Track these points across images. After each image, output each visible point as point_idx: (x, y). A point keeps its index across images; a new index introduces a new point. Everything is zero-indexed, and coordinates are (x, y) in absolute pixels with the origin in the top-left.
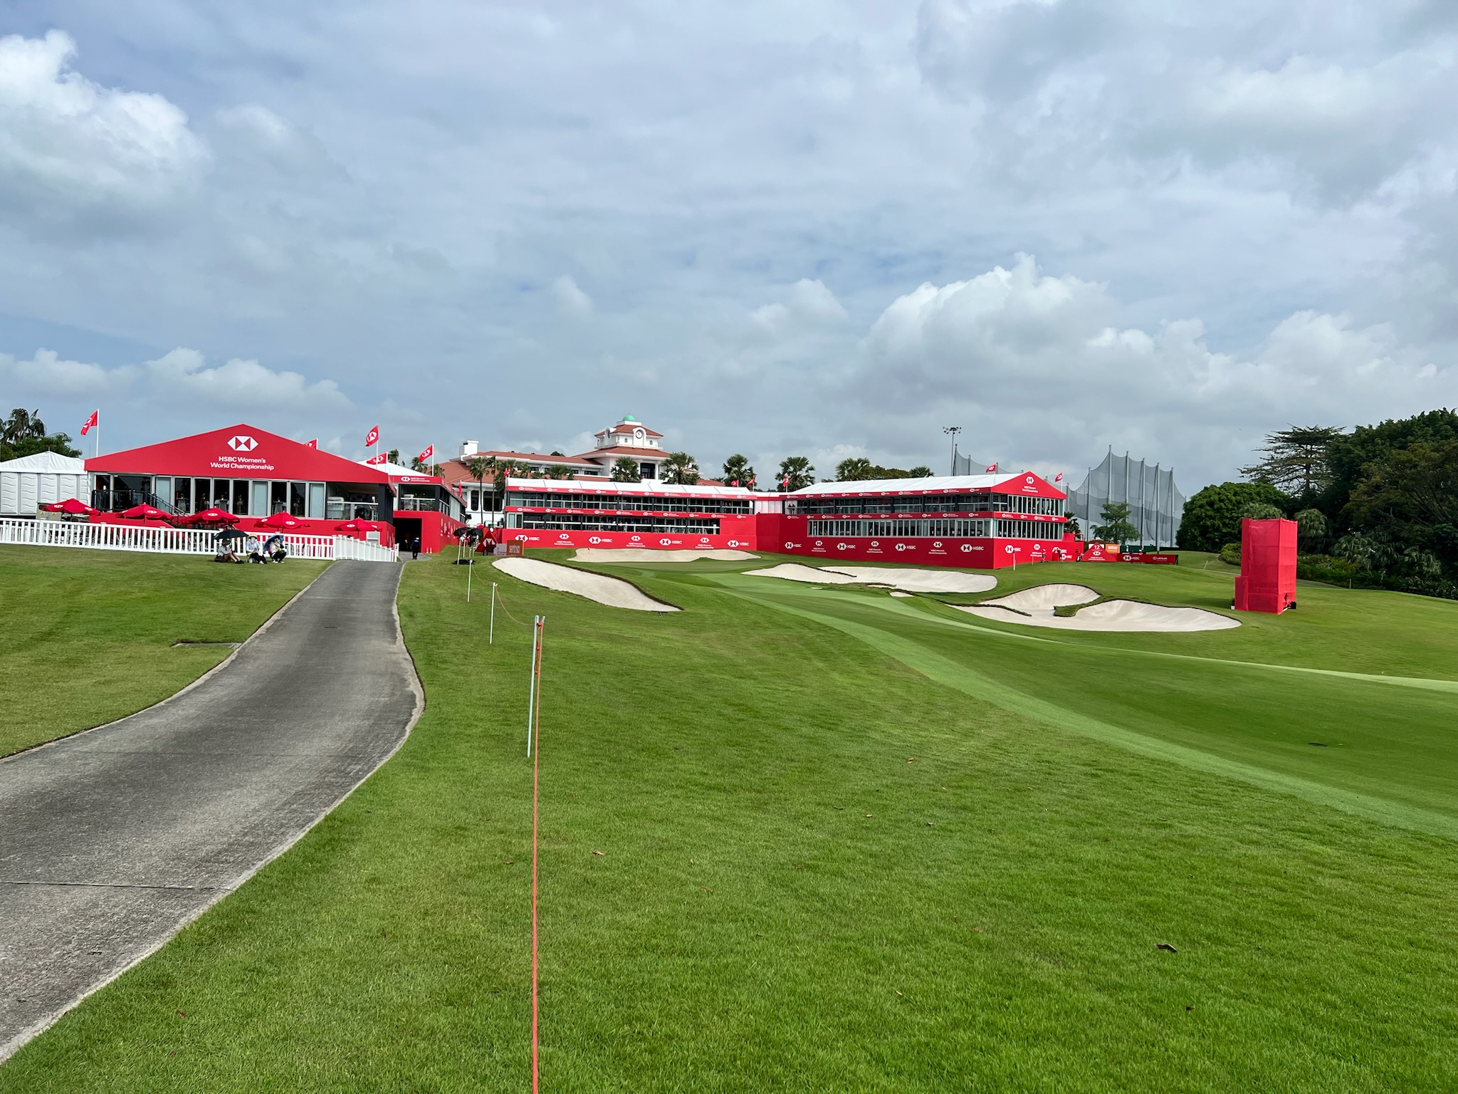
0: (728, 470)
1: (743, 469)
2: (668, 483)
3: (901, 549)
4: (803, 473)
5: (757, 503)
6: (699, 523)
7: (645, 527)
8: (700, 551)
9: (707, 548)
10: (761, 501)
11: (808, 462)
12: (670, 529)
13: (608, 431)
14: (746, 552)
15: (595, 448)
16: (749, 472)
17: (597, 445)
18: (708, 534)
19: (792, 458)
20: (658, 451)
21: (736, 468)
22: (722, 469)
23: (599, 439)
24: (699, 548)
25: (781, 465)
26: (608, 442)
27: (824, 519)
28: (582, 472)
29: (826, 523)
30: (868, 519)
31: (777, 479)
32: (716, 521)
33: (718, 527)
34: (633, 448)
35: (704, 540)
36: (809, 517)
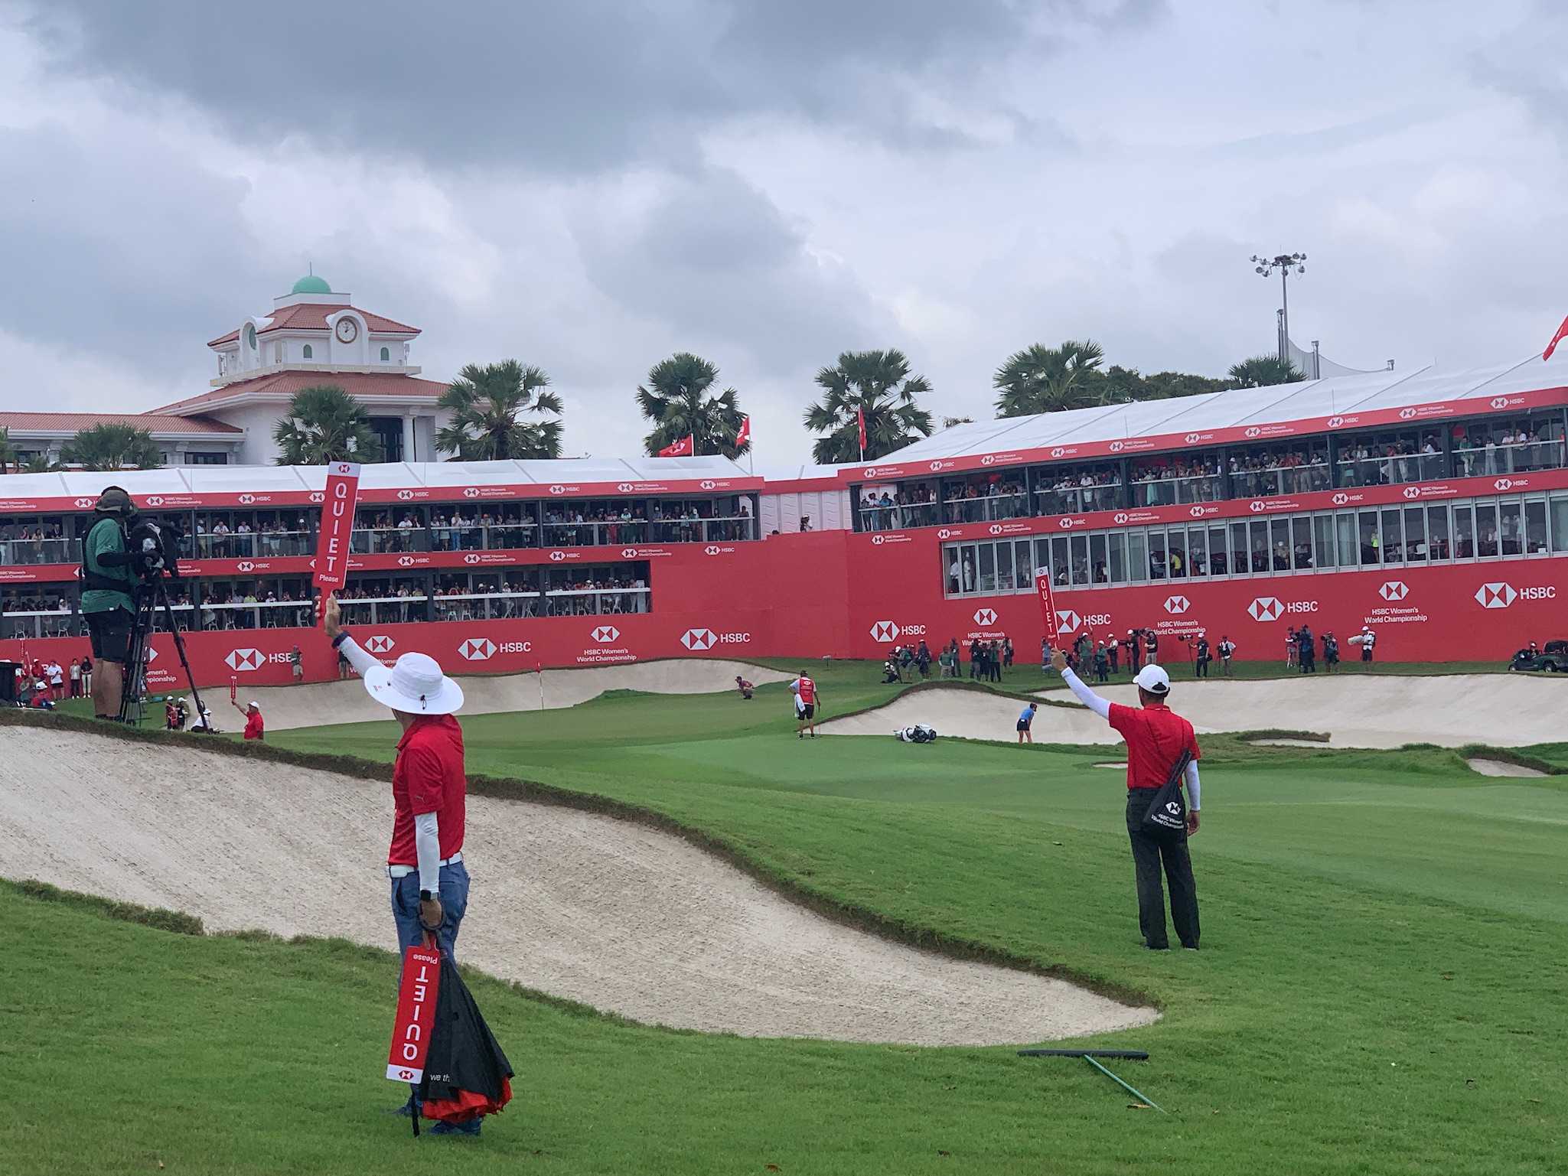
0: (653, 407)
1: (705, 399)
2: (467, 457)
3: (1267, 616)
4: (892, 399)
5: (763, 501)
6: (579, 579)
7: (407, 605)
8: (592, 671)
9: (613, 659)
10: (778, 494)
11: (905, 366)
12: (487, 605)
13: (250, 329)
14: (740, 664)
15: (213, 383)
16: (721, 410)
17: (218, 372)
18: (617, 611)
19: (856, 355)
20: (403, 376)
21: (681, 399)
22: (640, 406)
23: (224, 354)
24: (587, 660)
25: (820, 380)
26: (253, 362)
27: (996, 537)
28: (177, 457)
29: (1004, 549)
30: (1147, 525)
31: (810, 425)
32: (640, 570)
33: (648, 590)
34: (329, 374)
35: (605, 633)
36: (944, 533)
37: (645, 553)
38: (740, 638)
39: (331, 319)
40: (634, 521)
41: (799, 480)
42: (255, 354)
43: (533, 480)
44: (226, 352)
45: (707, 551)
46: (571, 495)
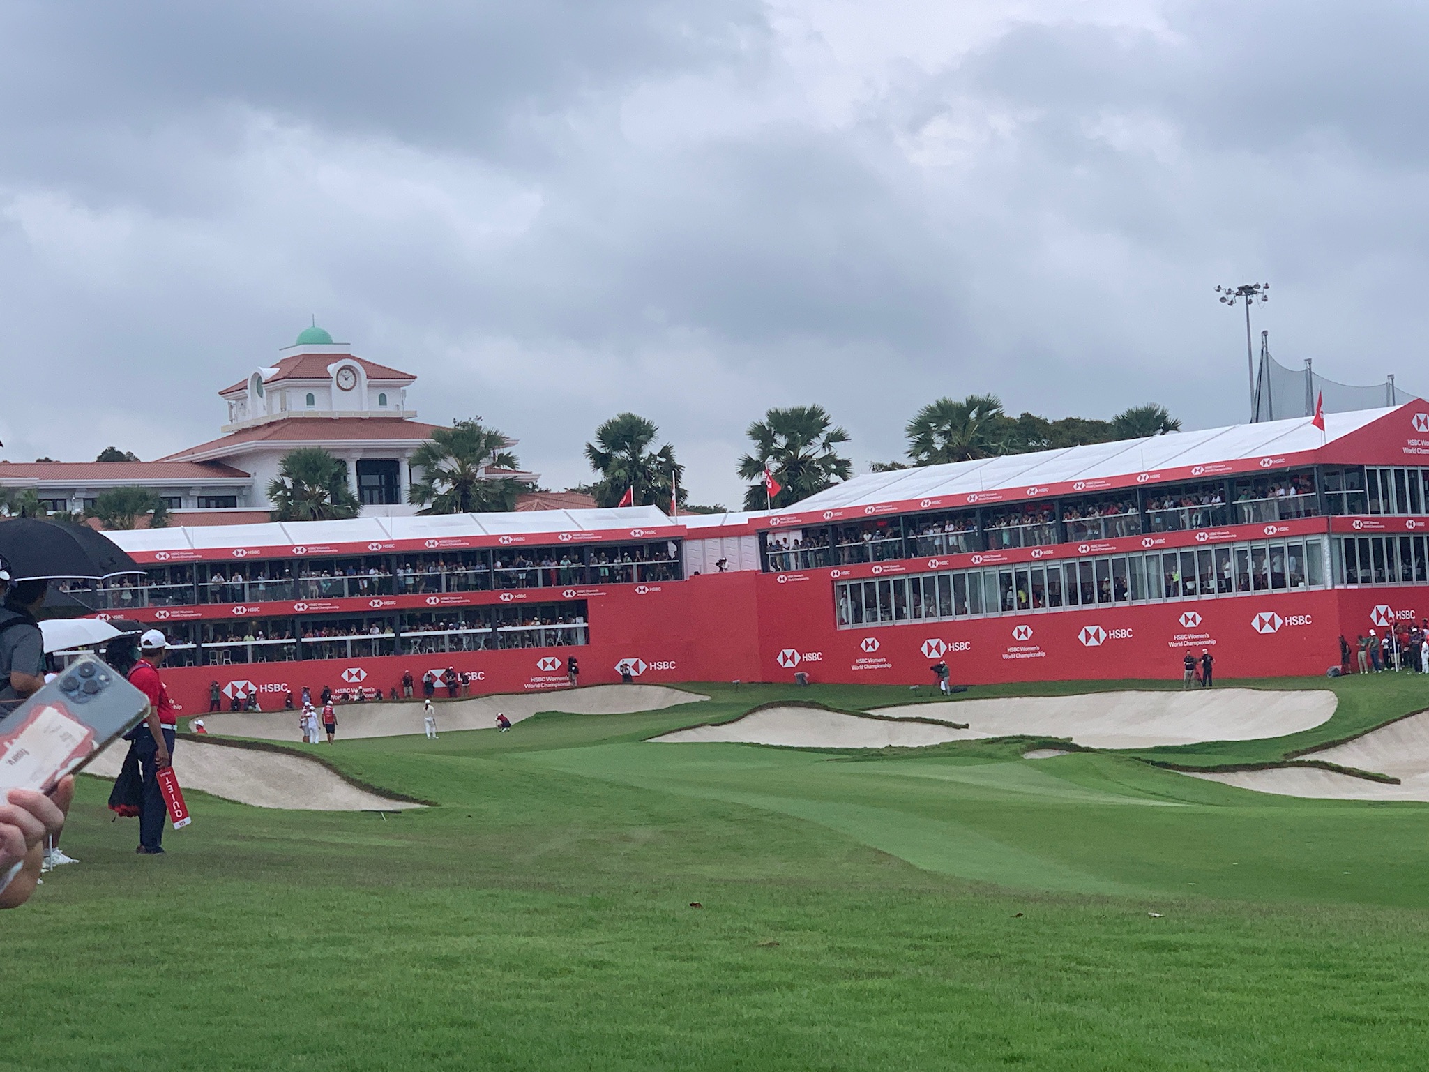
0: (600, 461)
1: (645, 454)
2: (435, 511)
4: (815, 450)
5: (687, 545)
6: (527, 618)
7: (378, 642)
8: (536, 695)
9: (556, 685)
10: (703, 538)
11: (826, 419)
12: (447, 640)
13: (257, 377)
14: (663, 688)
15: (224, 429)
16: (661, 463)
17: (228, 419)
18: (560, 644)
19: (781, 411)
20: (400, 420)
21: (624, 454)
22: (589, 461)
23: (234, 402)
24: (534, 686)
25: (751, 433)
26: (259, 410)
27: (878, 576)
28: (190, 501)
29: (885, 586)
30: (998, 564)
31: (742, 473)
32: (580, 608)
33: (586, 625)
34: (330, 420)
35: (549, 663)
36: (835, 573)
37: (583, 593)
38: (666, 665)
39: (332, 368)
40: (574, 566)
41: (721, 526)
42: (262, 402)
43: (484, 531)
44: (236, 400)
45: (637, 590)
46: (517, 544)
